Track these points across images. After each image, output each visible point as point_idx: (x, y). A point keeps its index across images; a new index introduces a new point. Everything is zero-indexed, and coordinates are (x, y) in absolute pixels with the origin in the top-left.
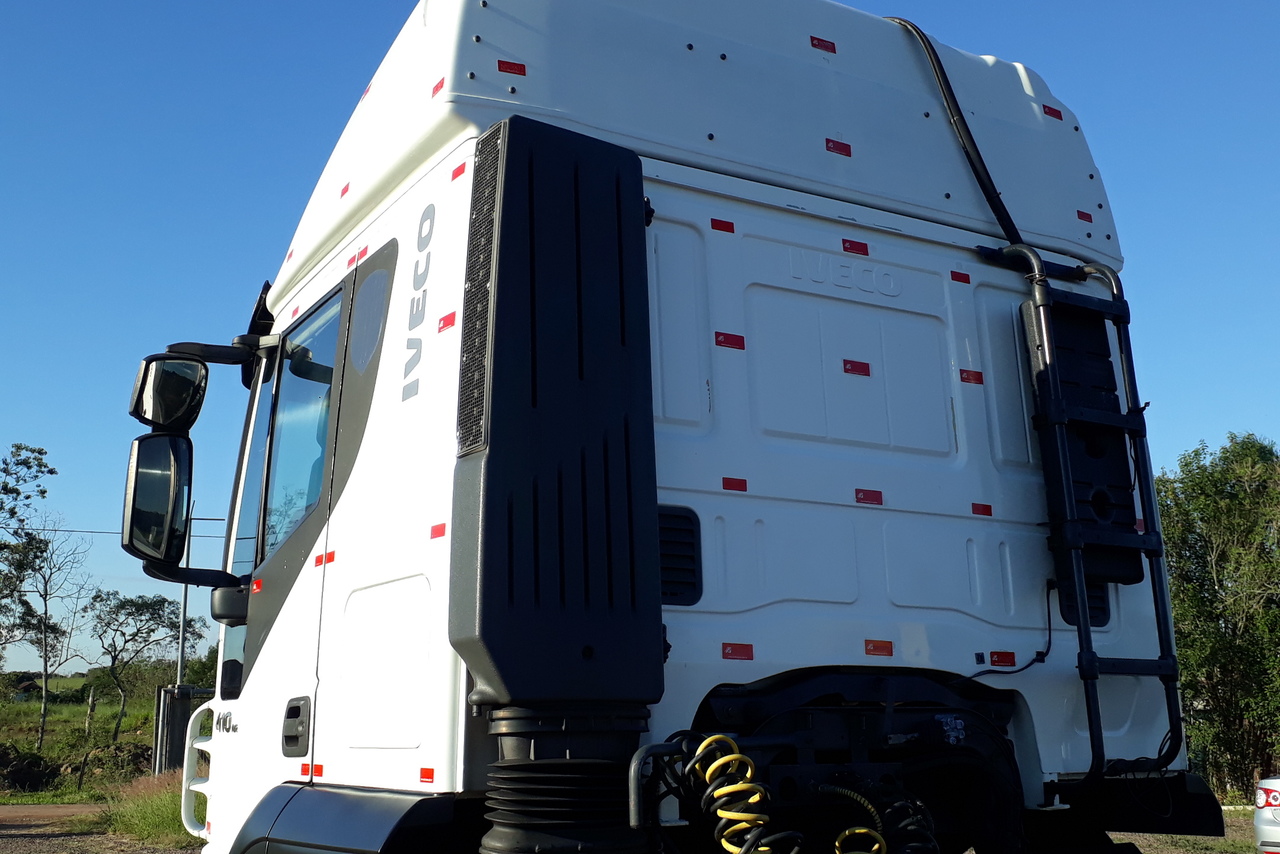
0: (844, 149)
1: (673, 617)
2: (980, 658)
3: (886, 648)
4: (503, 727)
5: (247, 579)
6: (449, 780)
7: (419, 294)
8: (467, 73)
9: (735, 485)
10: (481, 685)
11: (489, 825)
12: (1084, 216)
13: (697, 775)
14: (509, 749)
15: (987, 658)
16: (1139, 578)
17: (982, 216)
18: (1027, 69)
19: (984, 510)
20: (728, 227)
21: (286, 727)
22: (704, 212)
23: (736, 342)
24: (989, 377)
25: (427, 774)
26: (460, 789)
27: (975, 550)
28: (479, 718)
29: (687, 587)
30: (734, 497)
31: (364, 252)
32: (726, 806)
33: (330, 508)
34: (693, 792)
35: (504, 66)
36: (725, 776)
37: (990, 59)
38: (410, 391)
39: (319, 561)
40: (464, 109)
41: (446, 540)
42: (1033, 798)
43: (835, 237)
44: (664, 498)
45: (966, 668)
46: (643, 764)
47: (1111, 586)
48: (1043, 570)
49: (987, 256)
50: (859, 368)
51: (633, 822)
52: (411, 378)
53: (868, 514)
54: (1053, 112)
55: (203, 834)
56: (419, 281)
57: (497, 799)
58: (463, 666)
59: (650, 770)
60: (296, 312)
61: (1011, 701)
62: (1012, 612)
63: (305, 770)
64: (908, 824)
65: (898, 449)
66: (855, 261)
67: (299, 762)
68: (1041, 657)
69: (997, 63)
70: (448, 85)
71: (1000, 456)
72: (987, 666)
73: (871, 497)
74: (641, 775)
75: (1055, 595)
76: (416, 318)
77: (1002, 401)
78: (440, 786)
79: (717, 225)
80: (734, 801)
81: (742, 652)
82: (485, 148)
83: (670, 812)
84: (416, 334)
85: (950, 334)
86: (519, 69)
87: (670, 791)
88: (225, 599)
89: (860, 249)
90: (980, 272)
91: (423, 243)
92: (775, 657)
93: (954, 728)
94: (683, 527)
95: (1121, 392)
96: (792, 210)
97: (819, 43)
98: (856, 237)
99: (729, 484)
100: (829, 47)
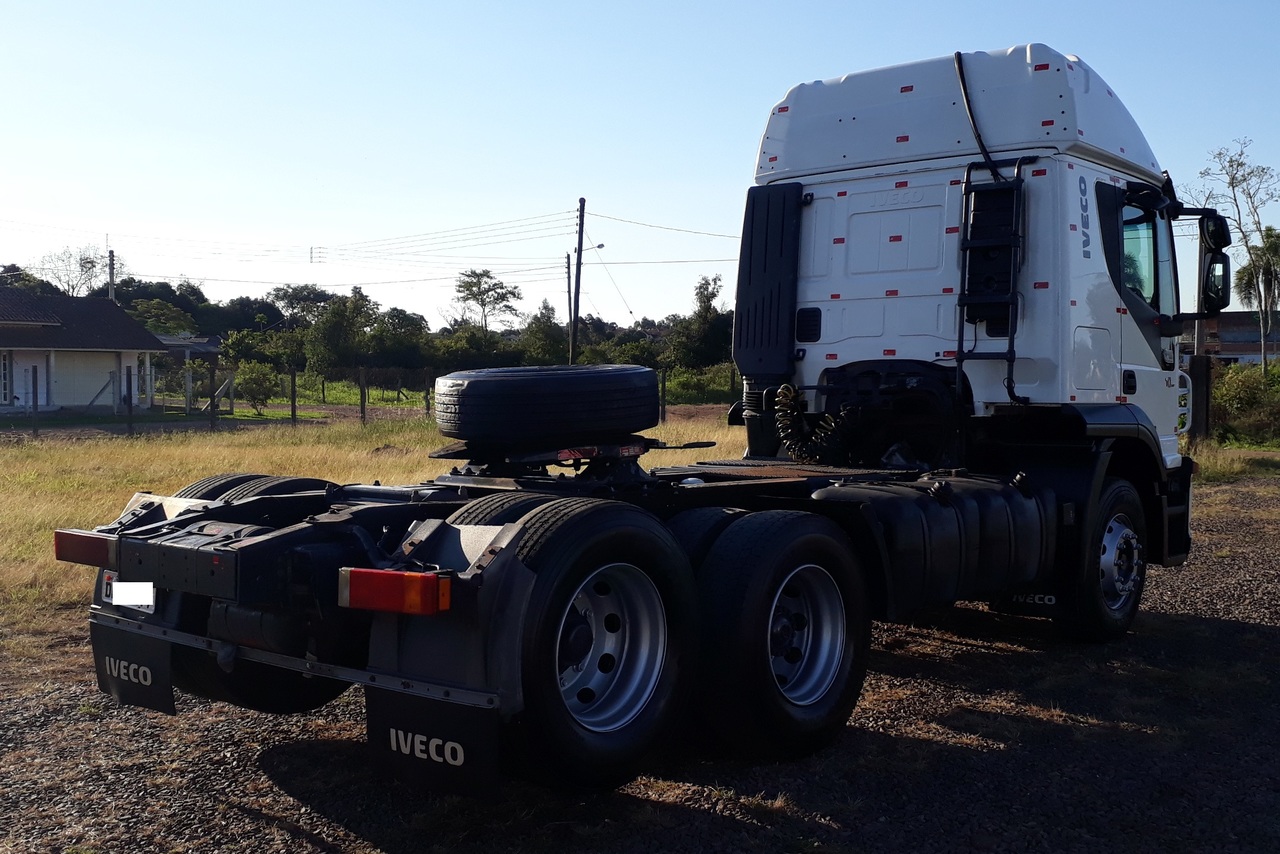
0: (905, 139)
1: (808, 347)
2: (938, 354)
3: (892, 352)
8: (760, 167)
9: (835, 297)
12: (1049, 123)
15: (941, 354)
17: (972, 147)
19: (948, 290)
20: (844, 194)
22: (833, 191)
23: (842, 241)
27: (942, 309)
29: (815, 334)
30: (835, 301)
35: (771, 160)
40: (758, 180)
43: (891, 183)
44: (802, 306)
45: (930, 358)
50: (898, 238)
53: (892, 300)
54: (1042, 67)
65: (911, 271)
66: (902, 190)
72: (941, 357)
73: (893, 293)
79: (840, 194)
81: (833, 356)
85: (945, 212)
86: (775, 158)
89: (903, 184)
92: (845, 358)
94: (814, 315)
95: (1015, 225)
96: (878, 176)
97: (905, 89)
98: (902, 179)
99: (833, 296)
100: (910, 89)
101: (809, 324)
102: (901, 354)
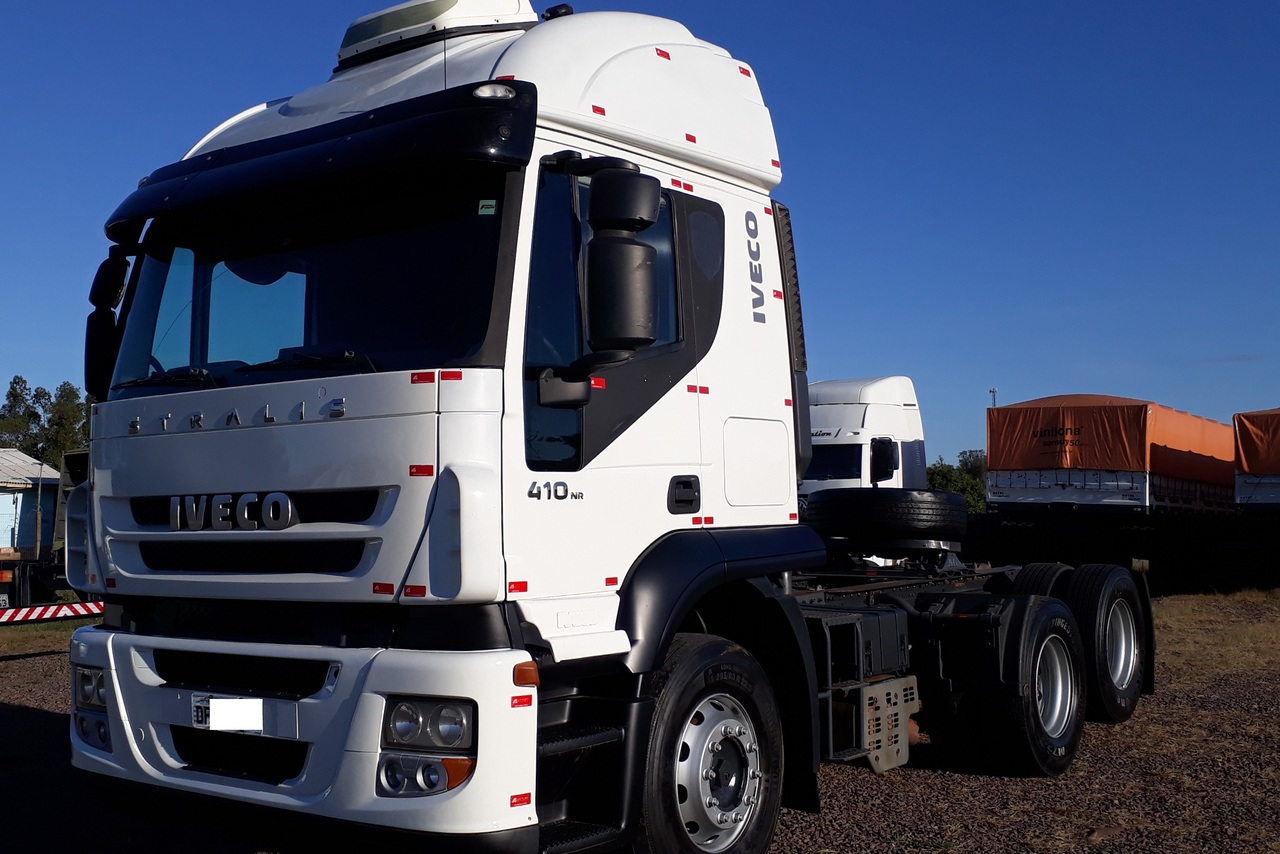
31: (689, 187)
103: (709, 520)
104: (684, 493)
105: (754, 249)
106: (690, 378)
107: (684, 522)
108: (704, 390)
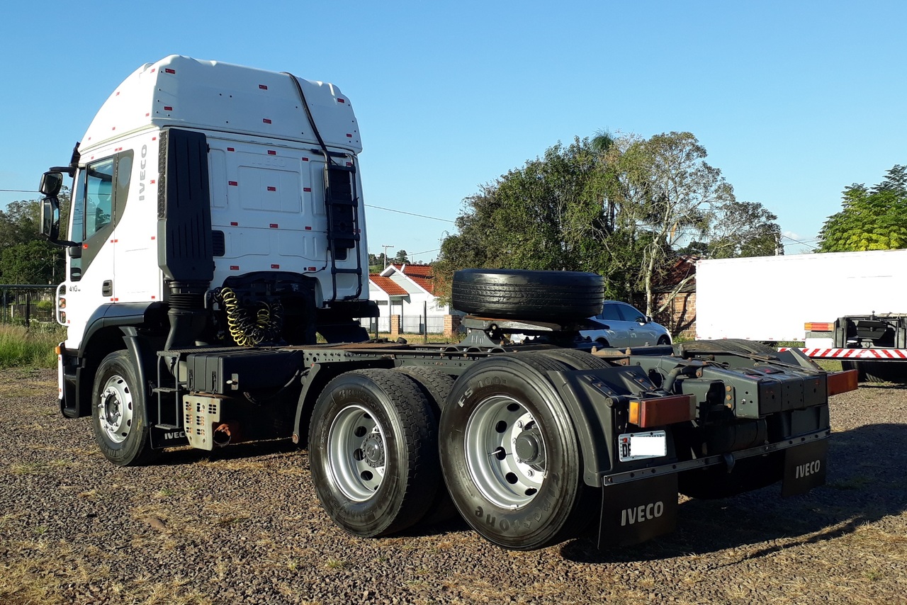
0: (269, 122)
1: (215, 259)
2: (305, 269)
3: (277, 266)
4: (173, 286)
5: (81, 244)
6: (159, 298)
7: (143, 171)
8: (156, 112)
9: (235, 224)
10: (167, 276)
11: (170, 308)
12: (349, 136)
13: (221, 297)
14: (174, 291)
15: (307, 269)
16: (354, 247)
17: (313, 138)
18: (333, 86)
19: (309, 228)
20: (232, 150)
21: (103, 289)
22: (224, 146)
23: (235, 184)
24: (313, 190)
25: (153, 297)
26: (162, 300)
27: (315, 239)
28: (166, 284)
29: (220, 251)
30: (234, 228)
31: (121, 149)
32: (228, 304)
33: (115, 226)
34: (221, 300)
35: (166, 108)
36: (228, 296)
37: (320, 83)
38: (142, 198)
39: (112, 241)
40: (155, 122)
41: (156, 241)
42: (318, 304)
43: (265, 150)
44: (213, 228)
45: (301, 271)
46: (208, 295)
47: (348, 249)
48: (326, 245)
49: (315, 152)
50: (272, 189)
51: (205, 307)
52: (142, 194)
53: (274, 231)
54: (342, 101)
55: (66, 324)
56: (143, 166)
57: (172, 302)
58: (162, 271)
59: (210, 296)
60: (92, 158)
61: (315, 280)
62: (316, 256)
63: (112, 300)
64: (276, 309)
65: (284, 212)
66: (272, 157)
67: (110, 298)
68: (324, 268)
69: (323, 85)
70: (151, 115)
71: (315, 212)
72: (307, 271)
73: (274, 226)
74: (207, 297)
75: (329, 253)
76: (142, 177)
77: (317, 195)
78: (157, 300)
79: (229, 149)
80: (230, 302)
81: (237, 268)
82: (162, 135)
83: (216, 307)
84: (143, 182)
85: (302, 176)
86: (170, 109)
87: (216, 302)
88: (73, 250)
89: (273, 153)
90: (312, 157)
91: (143, 156)
92: (245, 269)
93: (295, 287)
94: (220, 236)
95: (352, 194)
96: (252, 142)
97: (262, 87)
98: (272, 149)
99: (233, 224)
100: (265, 88)
101: (217, 243)
102: (283, 268)
103: (117, 299)
104: (107, 288)
105: (143, 164)
106: (112, 237)
107: (107, 300)
108: (116, 241)
